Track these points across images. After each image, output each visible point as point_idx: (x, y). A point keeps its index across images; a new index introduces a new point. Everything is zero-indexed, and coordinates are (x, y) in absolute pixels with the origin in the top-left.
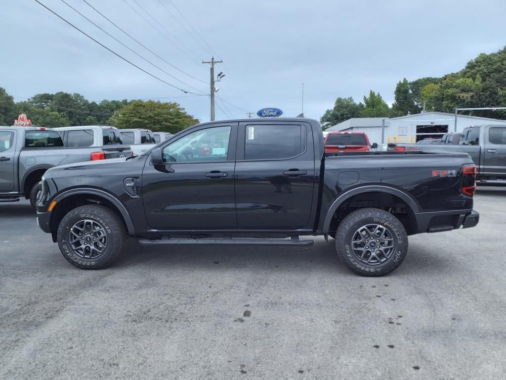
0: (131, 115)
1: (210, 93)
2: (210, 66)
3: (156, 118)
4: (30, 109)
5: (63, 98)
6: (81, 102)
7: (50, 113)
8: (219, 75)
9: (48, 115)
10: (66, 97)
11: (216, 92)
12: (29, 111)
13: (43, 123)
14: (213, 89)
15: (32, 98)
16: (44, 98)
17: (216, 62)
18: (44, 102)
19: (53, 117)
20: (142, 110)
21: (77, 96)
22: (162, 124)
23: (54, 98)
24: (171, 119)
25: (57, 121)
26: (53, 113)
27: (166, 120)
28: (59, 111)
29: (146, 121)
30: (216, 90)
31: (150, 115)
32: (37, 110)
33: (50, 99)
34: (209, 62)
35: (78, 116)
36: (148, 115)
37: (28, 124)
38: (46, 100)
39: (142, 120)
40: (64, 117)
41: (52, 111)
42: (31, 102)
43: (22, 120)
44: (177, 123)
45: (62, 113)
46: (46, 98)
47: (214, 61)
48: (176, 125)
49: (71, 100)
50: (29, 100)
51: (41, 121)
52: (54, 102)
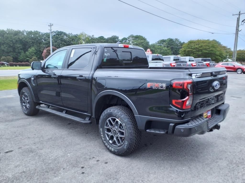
0: (187, 47)
1: (235, 33)
2: (238, 16)
3: (200, 48)
4: (155, 47)
5: (170, 41)
6: (178, 42)
7: (163, 48)
8: (243, 21)
9: (162, 49)
10: (171, 40)
11: (240, 31)
12: (155, 48)
13: (160, 52)
14: (237, 30)
15: (157, 42)
16: (162, 41)
17: (241, 14)
18: (162, 43)
19: (164, 50)
20: (193, 45)
21: (176, 39)
22: (203, 51)
23: (166, 41)
24: (208, 48)
25: (166, 51)
26: (164, 48)
27: (206, 49)
28: (168, 47)
29: (194, 50)
30: (240, 30)
31: (196, 47)
32: (158, 47)
33: (164, 42)
34: (237, 15)
35: (175, 49)
36: (195, 47)
37: (150, 53)
38: (163, 42)
39: (192, 50)
40: (169, 50)
41: (164, 47)
42: (157, 44)
43: (148, 52)
44: (212, 50)
45: (168, 48)
46: (163, 41)
47: (241, 13)
48: (211, 52)
49: (173, 41)
50: (156, 43)
51: (159, 52)
52: (166, 43)
